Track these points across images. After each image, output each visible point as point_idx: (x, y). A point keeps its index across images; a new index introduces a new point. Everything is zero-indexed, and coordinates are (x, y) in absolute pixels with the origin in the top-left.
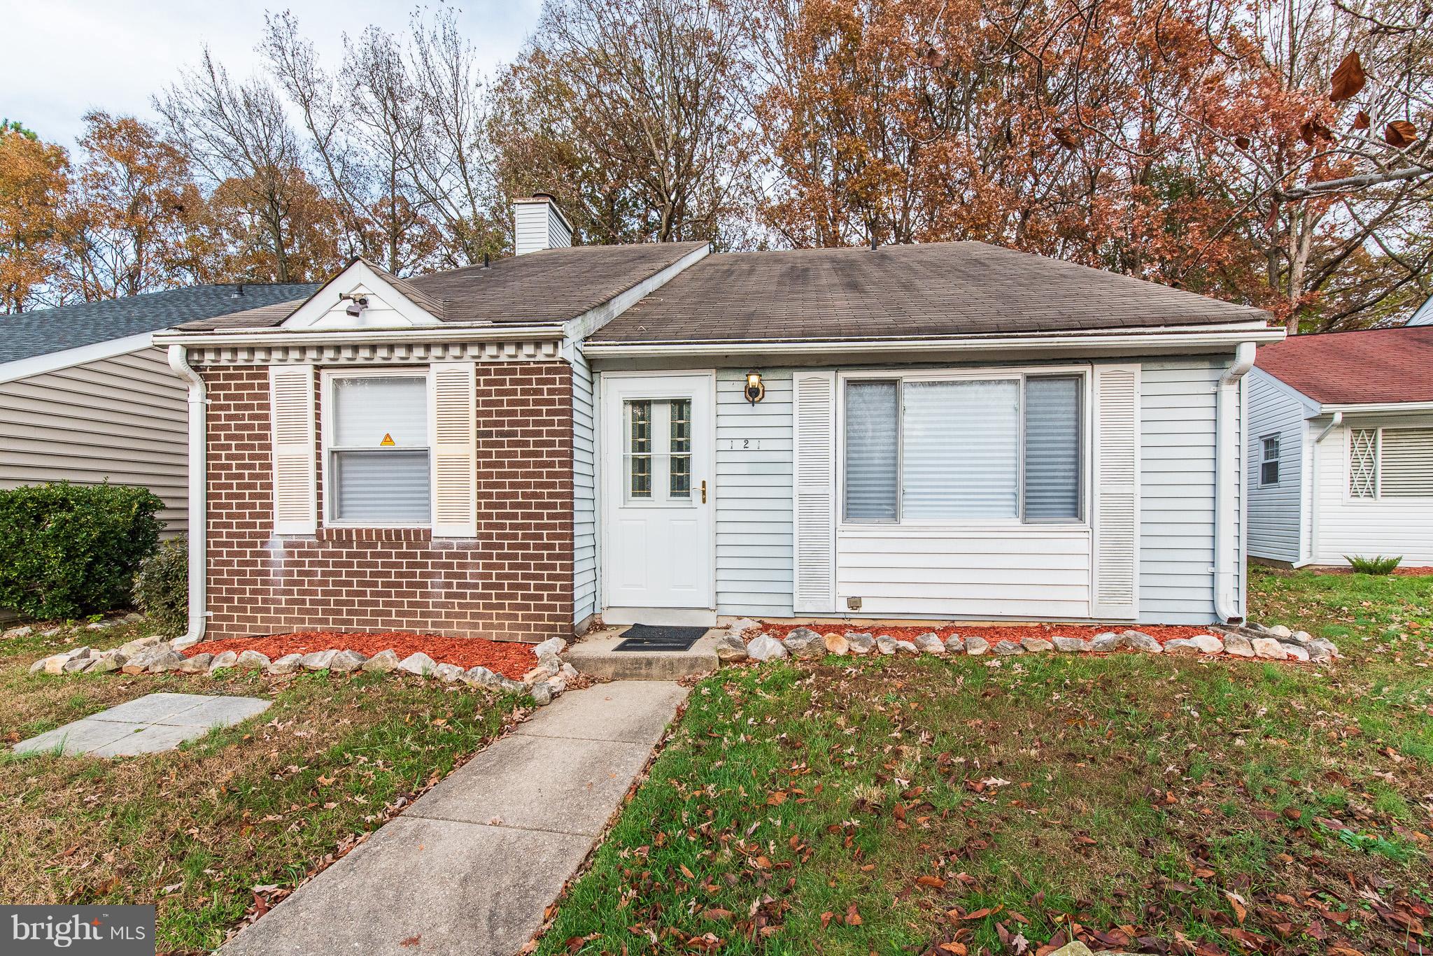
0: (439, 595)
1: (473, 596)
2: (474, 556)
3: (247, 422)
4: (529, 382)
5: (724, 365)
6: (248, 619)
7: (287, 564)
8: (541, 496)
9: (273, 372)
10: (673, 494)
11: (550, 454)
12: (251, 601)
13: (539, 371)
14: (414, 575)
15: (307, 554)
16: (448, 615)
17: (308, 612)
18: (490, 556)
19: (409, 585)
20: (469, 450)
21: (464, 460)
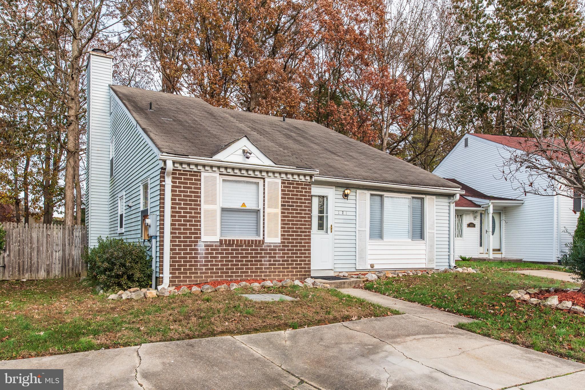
0: (266, 265)
1: (279, 265)
2: (279, 250)
3: (189, 194)
4: (298, 188)
5: (338, 185)
6: (188, 277)
7: (206, 254)
8: (301, 228)
9: (203, 174)
10: (319, 229)
11: (305, 214)
12: (189, 269)
13: (302, 185)
14: (257, 257)
15: (214, 250)
16: (270, 272)
17: (214, 273)
18: (284, 250)
19: (256, 261)
20: (279, 210)
21: (276, 215)
